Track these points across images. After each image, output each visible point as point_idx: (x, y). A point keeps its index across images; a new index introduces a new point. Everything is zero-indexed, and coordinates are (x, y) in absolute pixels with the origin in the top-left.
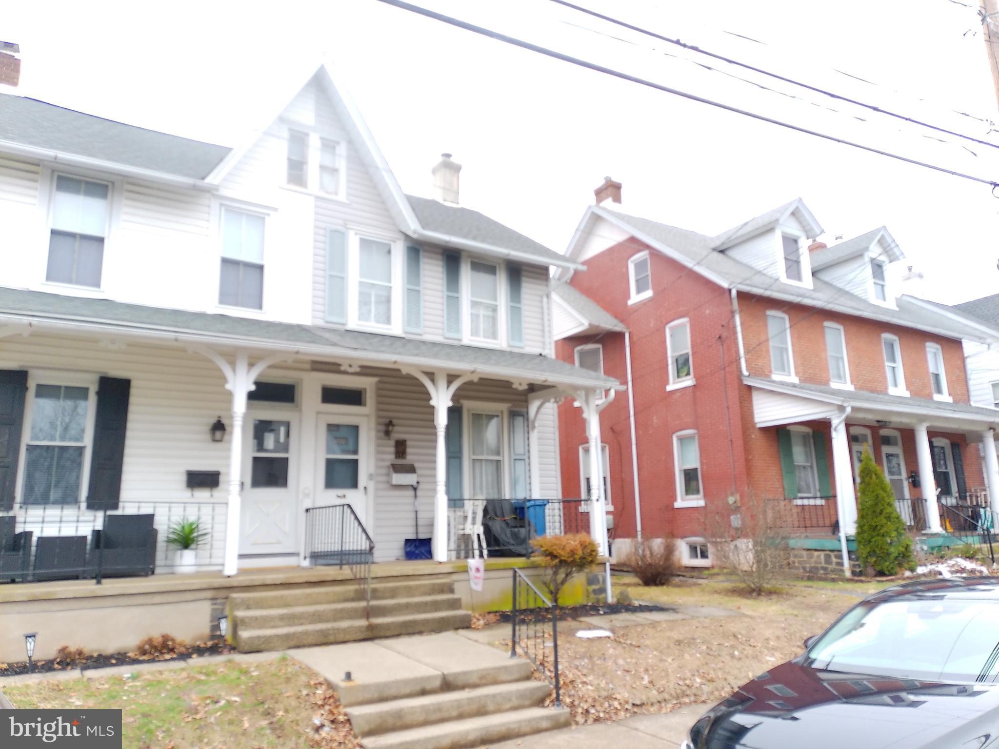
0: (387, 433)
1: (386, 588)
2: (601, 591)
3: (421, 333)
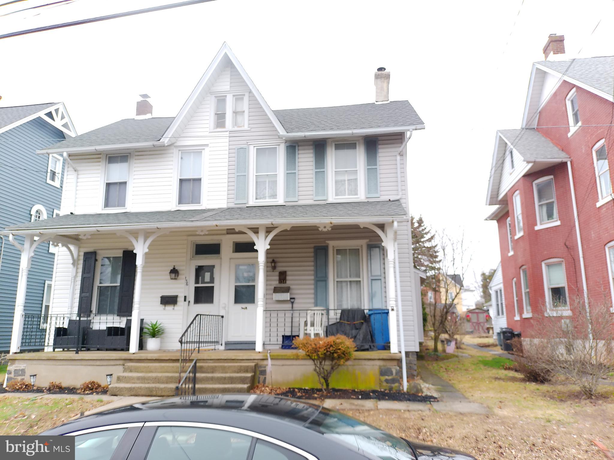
0: (274, 268)
1: (209, 366)
2: (394, 381)
3: (297, 200)
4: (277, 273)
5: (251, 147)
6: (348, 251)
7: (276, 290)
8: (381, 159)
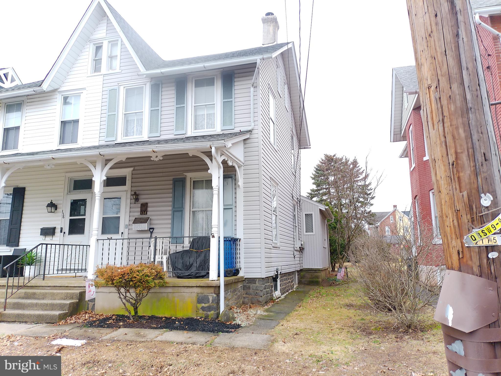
2: (209, 309)
3: (159, 136)
4: (140, 205)
5: (122, 88)
6: (204, 182)
7: (137, 221)
8: (236, 92)
